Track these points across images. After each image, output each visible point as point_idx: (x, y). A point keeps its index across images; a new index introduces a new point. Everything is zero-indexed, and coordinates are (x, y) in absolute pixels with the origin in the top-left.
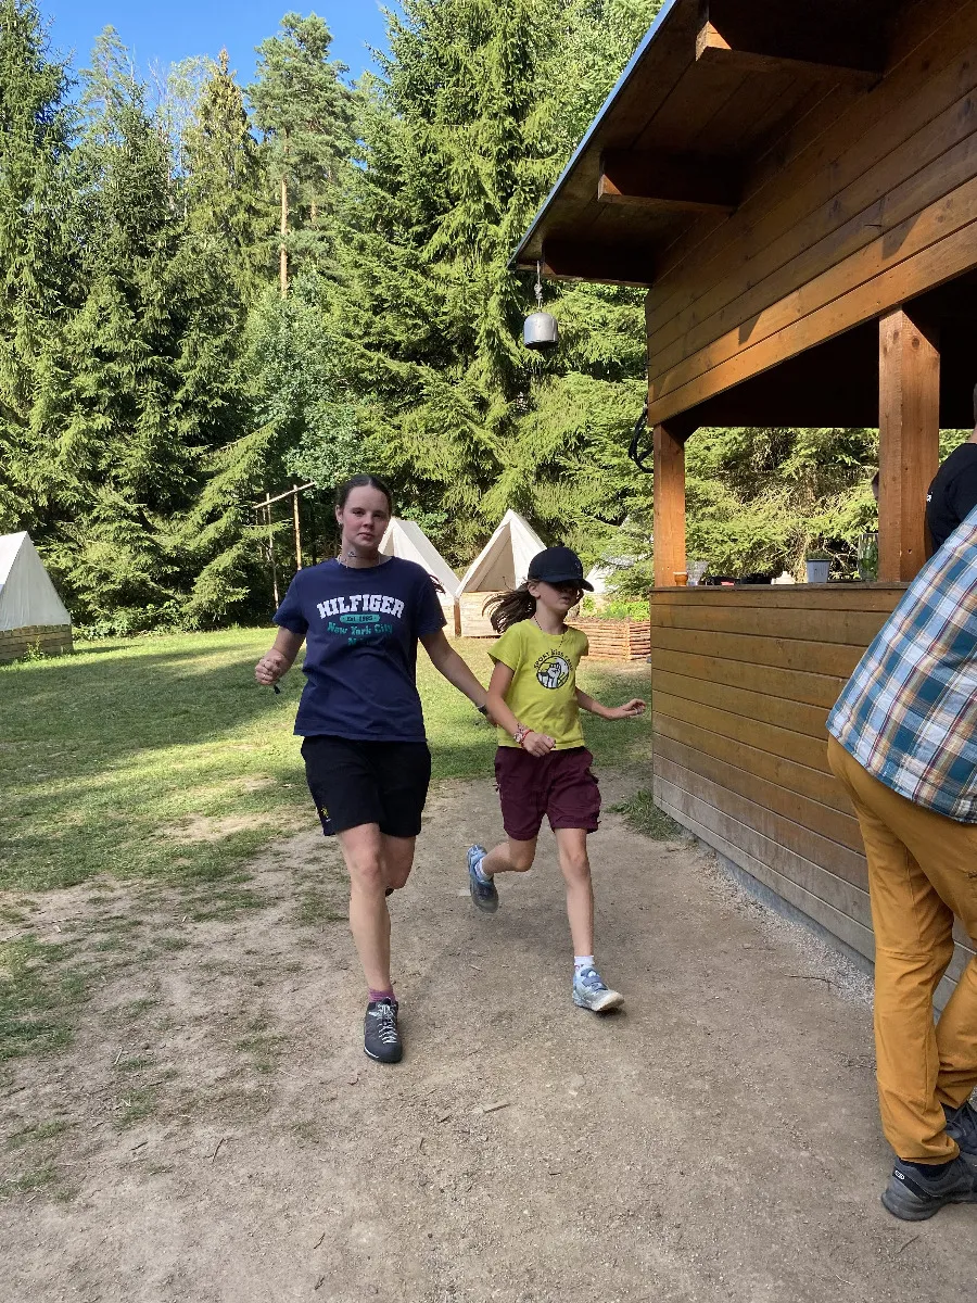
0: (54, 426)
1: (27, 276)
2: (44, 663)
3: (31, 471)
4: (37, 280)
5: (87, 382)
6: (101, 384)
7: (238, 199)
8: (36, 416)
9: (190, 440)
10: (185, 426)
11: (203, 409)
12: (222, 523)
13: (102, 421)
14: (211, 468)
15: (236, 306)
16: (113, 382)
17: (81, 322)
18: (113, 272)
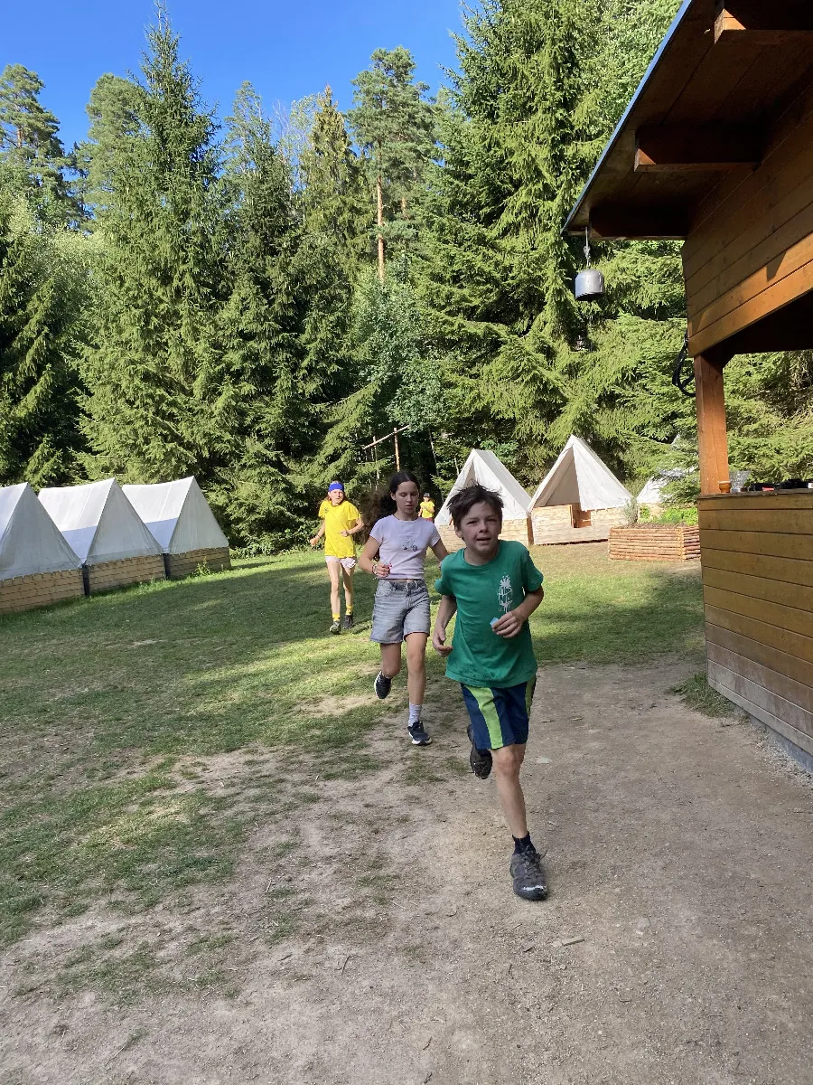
0: (211, 393)
1: (188, 280)
2: (211, 577)
3: (195, 429)
4: (195, 282)
5: (234, 357)
6: (245, 358)
7: (344, 203)
8: (197, 387)
9: (315, 399)
10: (311, 387)
11: (323, 372)
12: (342, 462)
13: (248, 388)
14: (331, 419)
15: (345, 287)
16: (252, 357)
17: (228, 312)
18: (251, 270)
